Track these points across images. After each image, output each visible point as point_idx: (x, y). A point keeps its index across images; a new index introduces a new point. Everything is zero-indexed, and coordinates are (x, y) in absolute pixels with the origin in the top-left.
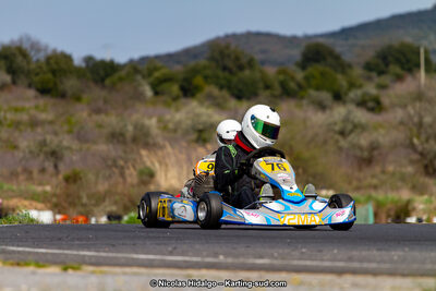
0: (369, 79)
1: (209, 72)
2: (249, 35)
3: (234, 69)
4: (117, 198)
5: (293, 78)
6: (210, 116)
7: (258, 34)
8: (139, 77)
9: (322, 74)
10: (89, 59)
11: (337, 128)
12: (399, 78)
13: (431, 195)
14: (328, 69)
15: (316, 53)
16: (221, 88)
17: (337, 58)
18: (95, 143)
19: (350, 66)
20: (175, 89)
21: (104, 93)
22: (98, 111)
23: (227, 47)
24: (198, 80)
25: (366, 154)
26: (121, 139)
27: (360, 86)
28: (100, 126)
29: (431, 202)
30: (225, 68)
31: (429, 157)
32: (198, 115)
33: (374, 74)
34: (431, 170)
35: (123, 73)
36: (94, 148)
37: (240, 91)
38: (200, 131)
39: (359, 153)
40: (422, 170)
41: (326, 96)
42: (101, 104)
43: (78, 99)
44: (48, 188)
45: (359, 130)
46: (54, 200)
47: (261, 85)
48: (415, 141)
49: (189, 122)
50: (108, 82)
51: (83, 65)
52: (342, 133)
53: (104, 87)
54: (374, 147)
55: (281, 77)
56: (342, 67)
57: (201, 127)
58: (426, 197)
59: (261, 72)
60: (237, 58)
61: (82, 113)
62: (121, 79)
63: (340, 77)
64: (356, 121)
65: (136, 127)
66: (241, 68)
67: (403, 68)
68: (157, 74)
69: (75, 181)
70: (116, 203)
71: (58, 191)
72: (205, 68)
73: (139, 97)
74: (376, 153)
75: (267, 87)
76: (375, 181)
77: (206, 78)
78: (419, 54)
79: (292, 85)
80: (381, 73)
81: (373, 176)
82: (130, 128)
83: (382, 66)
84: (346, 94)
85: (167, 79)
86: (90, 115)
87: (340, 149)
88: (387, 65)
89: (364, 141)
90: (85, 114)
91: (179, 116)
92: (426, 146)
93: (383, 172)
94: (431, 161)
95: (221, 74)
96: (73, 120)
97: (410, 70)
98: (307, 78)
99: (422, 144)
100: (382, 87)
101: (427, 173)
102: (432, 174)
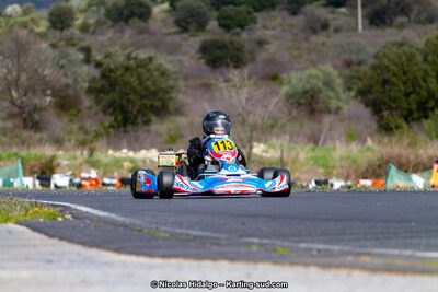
31: (26, 111)
34: (30, 124)
92: (24, 99)
94: (30, 114)
99: (19, 97)
101: (25, 127)
102: (31, 128)
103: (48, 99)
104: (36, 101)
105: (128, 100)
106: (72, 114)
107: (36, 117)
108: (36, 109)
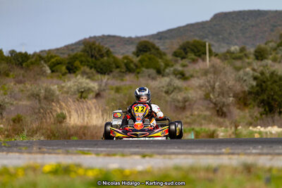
0: (176, 61)
1: (83, 59)
2: (103, 37)
3: (98, 56)
4: (44, 131)
5: (132, 62)
6: (88, 84)
7: (109, 36)
8: (42, 62)
9: (150, 59)
10: (12, 52)
11: (164, 89)
12: (194, 61)
13: (226, 127)
14: (152, 56)
15: (145, 47)
16: (91, 68)
17: (158, 49)
18: (20, 100)
19: (165, 54)
20: (64, 68)
21: (22, 72)
22: (20, 82)
23: (94, 44)
24: (77, 63)
25: (181, 105)
26: (37, 97)
27: (172, 66)
28: (22, 91)
29: (227, 131)
30: (92, 56)
31: (219, 105)
32: (81, 83)
33: (179, 59)
34: (221, 113)
35: (33, 60)
36: (21, 103)
37: (101, 69)
38: (82, 92)
39: (177, 104)
40: (216, 113)
41: (152, 71)
42: (21, 78)
43: (7, 75)
44: (2, 126)
45: (177, 91)
46: (6, 133)
47: (114, 66)
48: (212, 96)
49: (76, 87)
50: (24, 65)
51: (10, 55)
52: (167, 92)
53: (22, 68)
54: (185, 100)
55: (125, 61)
56: (161, 54)
57: (83, 90)
58: (223, 128)
59: (114, 57)
60: (99, 50)
61: (10, 84)
62: (32, 63)
63: (160, 60)
64: (175, 85)
65: (46, 91)
66: (102, 56)
67: (195, 55)
68: (53, 60)
69: (19, 122)
70: (43, 134)
71: (9, 127)
72: (81, 56)
73: (43, 73)
74: (187, 104)
75: (118, 67)
76: (188, 120)
77: (81, 62)
78: (205, 46)
79: (132, 65)
80: (183, 58)
81: (187, 117)
82: (42, 91)
83: (184, 54)
84: (164, 70)
85: (59, 63)
86: (15, 84)
87: (167, 102)
88: (186, 53)
89: (180, 97)
90: (12, 84)
91: (69, 84)
92: (218, 99)
93: (192, 115)
94: (220, 108)
95: (90, 59)
96: (6, 87)
97: (199, 56)
98: (141, 61)
99: (215, 98)
100: (184, 66)
101: (218, 115)
102: (222, 115)
103: (231, 99)
104: (224, 100)
105: (273, 99)
106: (251, 108)
107: (225, 109)
108: (224, 105)
